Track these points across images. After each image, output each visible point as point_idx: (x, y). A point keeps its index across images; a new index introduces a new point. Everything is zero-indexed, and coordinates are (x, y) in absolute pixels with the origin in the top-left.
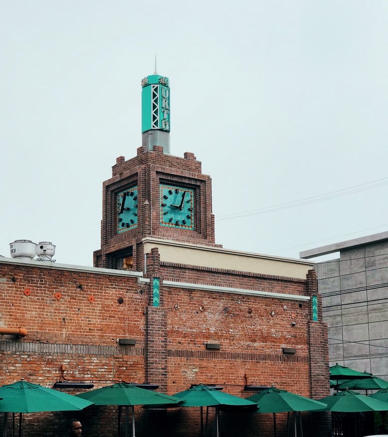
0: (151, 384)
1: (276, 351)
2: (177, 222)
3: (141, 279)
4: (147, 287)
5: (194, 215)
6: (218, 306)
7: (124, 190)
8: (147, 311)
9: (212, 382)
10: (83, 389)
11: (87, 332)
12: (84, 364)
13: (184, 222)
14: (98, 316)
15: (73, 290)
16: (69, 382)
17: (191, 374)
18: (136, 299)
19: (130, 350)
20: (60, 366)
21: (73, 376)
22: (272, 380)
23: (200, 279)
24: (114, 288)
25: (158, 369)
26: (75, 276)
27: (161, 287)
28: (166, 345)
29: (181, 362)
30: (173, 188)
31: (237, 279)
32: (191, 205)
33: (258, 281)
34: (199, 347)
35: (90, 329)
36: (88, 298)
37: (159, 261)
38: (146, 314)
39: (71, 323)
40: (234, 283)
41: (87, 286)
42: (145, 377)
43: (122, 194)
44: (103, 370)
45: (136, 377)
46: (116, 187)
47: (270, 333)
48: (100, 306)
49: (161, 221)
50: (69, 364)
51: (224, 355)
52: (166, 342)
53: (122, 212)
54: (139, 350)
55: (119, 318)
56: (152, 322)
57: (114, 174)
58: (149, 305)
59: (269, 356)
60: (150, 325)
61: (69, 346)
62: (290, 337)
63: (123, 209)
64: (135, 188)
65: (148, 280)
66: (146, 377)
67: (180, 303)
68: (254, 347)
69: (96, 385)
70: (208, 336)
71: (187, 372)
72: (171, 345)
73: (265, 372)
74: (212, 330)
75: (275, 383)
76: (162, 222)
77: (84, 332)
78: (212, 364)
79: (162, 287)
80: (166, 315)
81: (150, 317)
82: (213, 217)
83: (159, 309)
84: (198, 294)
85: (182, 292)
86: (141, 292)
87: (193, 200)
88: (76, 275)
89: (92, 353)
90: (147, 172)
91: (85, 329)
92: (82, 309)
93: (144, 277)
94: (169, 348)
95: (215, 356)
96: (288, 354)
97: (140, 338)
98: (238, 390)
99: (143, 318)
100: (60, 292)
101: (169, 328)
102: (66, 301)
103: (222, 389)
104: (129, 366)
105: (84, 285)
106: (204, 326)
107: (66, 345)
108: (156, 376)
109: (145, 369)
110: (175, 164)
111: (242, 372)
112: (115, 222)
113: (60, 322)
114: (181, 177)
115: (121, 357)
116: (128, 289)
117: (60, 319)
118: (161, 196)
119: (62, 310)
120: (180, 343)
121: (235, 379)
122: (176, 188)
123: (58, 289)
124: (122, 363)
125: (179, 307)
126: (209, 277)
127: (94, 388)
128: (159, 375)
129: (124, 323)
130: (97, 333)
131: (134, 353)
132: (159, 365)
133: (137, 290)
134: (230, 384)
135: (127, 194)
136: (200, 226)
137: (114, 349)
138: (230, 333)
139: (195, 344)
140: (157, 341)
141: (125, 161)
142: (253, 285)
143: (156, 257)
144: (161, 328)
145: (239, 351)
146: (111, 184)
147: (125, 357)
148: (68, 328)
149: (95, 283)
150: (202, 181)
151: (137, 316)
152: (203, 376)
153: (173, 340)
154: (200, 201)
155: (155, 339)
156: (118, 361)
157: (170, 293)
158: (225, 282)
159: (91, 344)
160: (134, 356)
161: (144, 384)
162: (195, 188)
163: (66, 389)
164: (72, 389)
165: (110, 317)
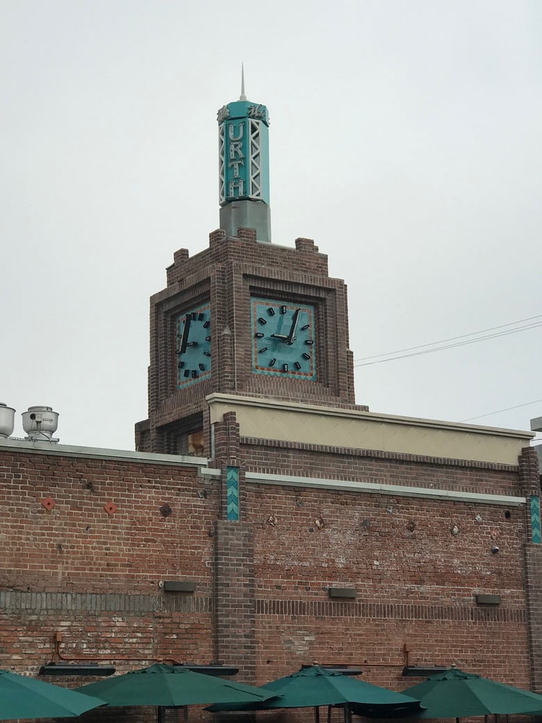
0: (225, 666)
1: (463, 601)
2: (284, 365)
3: (204, 471)
4: (216, 483)
5: (316, 352)
6: (351, 518)
7: (188, 309)
8: (216, 528)
9: (342, 659)
10: (97, 677)
11: (103, 570)
12: (97, 629)
13: (297, 366)
14: (125, 539)
15: (76, 492)
16: (70, 663)
17: (301, 646)
18: (195, 506)
19: (185, 602)
20: (52, 634)
21: (77, 651)
22: (456, 656)
23: (316, 469)
24: (154, 487)
25: (237, 637)
26: (79, 466)
27: (241, 483)
28: (253, 591)
29: (282, 622)
30: (275, 305)
31: (386, 467)
32: (311, 334)
33: (426, 470)
34: (316, 594)
35: (108, 565)
36: (104, 505)
37: (238, 435)
38: (213, 535)
39: (74, 553)
40: (381, 475)
41: (103, 484)
42: (214, 652)
43: (184, 317)
44: (135, 640)
45: (196, 652)
46: (172, 304)
47: (451, 566)
48: (128, 520)
49: (254, 364)
50: (69, 629)
51: (364, 609)
52: (253, 586)
53: (183, 351)
54: (202, 602)
55: (164, 543)
56: (226, 549)
57: (170, 282)
58: (220, 517)
59: (450, 609)
60: (223, 554)
61: (69, 597)
62: (488, 573)
63: (185, 344)
64: (206, 305)
65: (217, 472)
66: (216, 652)
67: (278, 513)
68: (421, 593)
69: (121, 668)
70: (333, 574)
71: (293, 643)
72: (262, 592)
73: (442, 641)
74: (341, 562)
75: (462, 660)
76: (257, 367)
77: (98, 569)
78: (340, 626)
79: (244, 484)
80: (253, 537)
81: (221, 539)
82: (350, 355)
83: (239, 525)
84: (312, 496)
85: (282, 495)
86: (205, 494)
87: (313, 326)
88: (80, 464)
89: (112, 609)
90: (226, 275)
91: (100, 565)
92: (94, 526)
93: (210, 466)
94: (259, 597)
95: (346, 611)
96: (486, 606)
97: (205, 578)
98: (392, 676)
99: (209, 542)
100: (53, 496)
101: (258, 560)
102: (62, 513)
103: (361, 673)
104: (184, 631)
105: (97, 483)
106: (325, 555)
107: (64, 595)
108: (234, 650)
109: (213, 637)
110: (280, 260)
111: (398, 642)
112: (173, 369)
113: (53, 551)
114: (291, 284)
115: (168, 615)
116: (179, 489)
117: (51, 546)
118: (253, 320)
119: (56, 529)
120: (278, 587)
121: (384, 655)
122: (281, 304)
123: (49, 490)
124: (170, 626)
125: (276, 521)
126: (333, 465)
127: (117, 674)
128: (241, 647)
129: (173, 552)
130: (122, 571)
131: (193, 607)
132: (240, 630)
133: (196, 491)
134: (375, 663)
135: (193, 317)
136: (328, 374)
137: (155, 601)
138: (374, 567)
139: (308, 589)
140: (237, 585)
141: (190, 257)
142: (416, 478)
143: (232, 429)
144: (242, 560)
145: (392, 601)
146: (165, 300)
147: (175, 614)
148: (67, 563)
149: (118, 479)
150: (329, 290)
151: (198, 538)
152: (323, 648)
153: (266, 582)
154: (326, 327)
155: (231, 580)
156: (163, 623)
157: (259, 495)
158: (365, 474)
159: (110, 591)
160: (193, 614)
161: (211, 665)
162: (315, 302)
163: (64, 676)
164: (75, 677)
165: (147, 540)
